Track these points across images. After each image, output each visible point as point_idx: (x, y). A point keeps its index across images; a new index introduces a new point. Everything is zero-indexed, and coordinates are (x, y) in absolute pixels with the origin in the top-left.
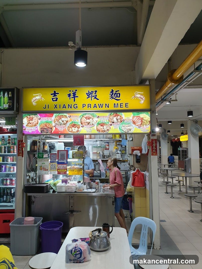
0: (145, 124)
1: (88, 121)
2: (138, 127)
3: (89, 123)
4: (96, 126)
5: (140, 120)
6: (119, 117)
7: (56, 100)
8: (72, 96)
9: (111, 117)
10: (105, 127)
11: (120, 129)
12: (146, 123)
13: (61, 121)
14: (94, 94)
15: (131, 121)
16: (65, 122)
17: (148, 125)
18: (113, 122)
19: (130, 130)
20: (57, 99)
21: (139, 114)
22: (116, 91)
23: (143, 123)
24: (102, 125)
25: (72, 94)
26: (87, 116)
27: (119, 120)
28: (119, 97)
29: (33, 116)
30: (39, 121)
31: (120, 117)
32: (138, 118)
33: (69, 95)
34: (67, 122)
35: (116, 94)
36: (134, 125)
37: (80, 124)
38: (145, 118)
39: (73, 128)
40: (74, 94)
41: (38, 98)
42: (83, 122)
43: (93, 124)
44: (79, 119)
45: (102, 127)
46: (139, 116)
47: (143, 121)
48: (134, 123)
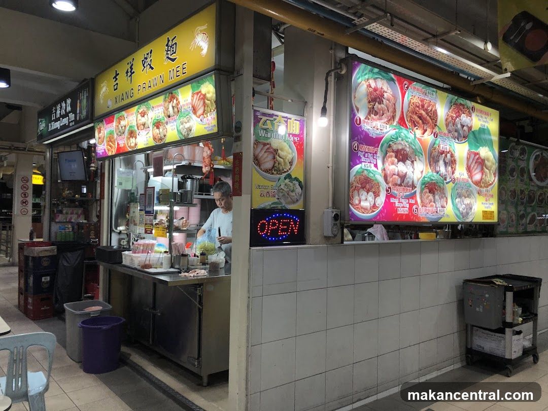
0: (209, 110)
1: (143, 120)
2: (199, 120)
3: (144, 125)
4: (151, 128)
5: (202, 103)
6: (175, 101)
7: (117, 89)
8: (129, 74)
9: (167, 104)
10: (161, 130)
11: (178, 130)
12: (210, 106)
13: (120, 128)
14: (149, 60)
15: (191, 106)
16: (123, 128)
17: (214, 110)
18: (169, 117)
19: (191, 130)
20: (117, 84)
21: (200, 86)
22: (172, 41)
23: (206, 107)
24: (157, 125)
25: (129, 70)
26: (142, 110)
27: (176, 109)
28: (175, 53)
29: (101, 125)
30: (105, 132)
31: (177, 101)
32: (200, 96)
33: (127, 72)
34: (125, 126)
35: (172, 45)
36: (194, 116)
37: (136, 128)
38: (209, 93)
39: (131, 139)
40: (131, 68)
41: (104, 89)
42: (139, 125)
43: (148, 127)
44: (135, 119)
45: (157, 131)
46: (199, 90)
47: (206, 101)
48: (195, 110)
